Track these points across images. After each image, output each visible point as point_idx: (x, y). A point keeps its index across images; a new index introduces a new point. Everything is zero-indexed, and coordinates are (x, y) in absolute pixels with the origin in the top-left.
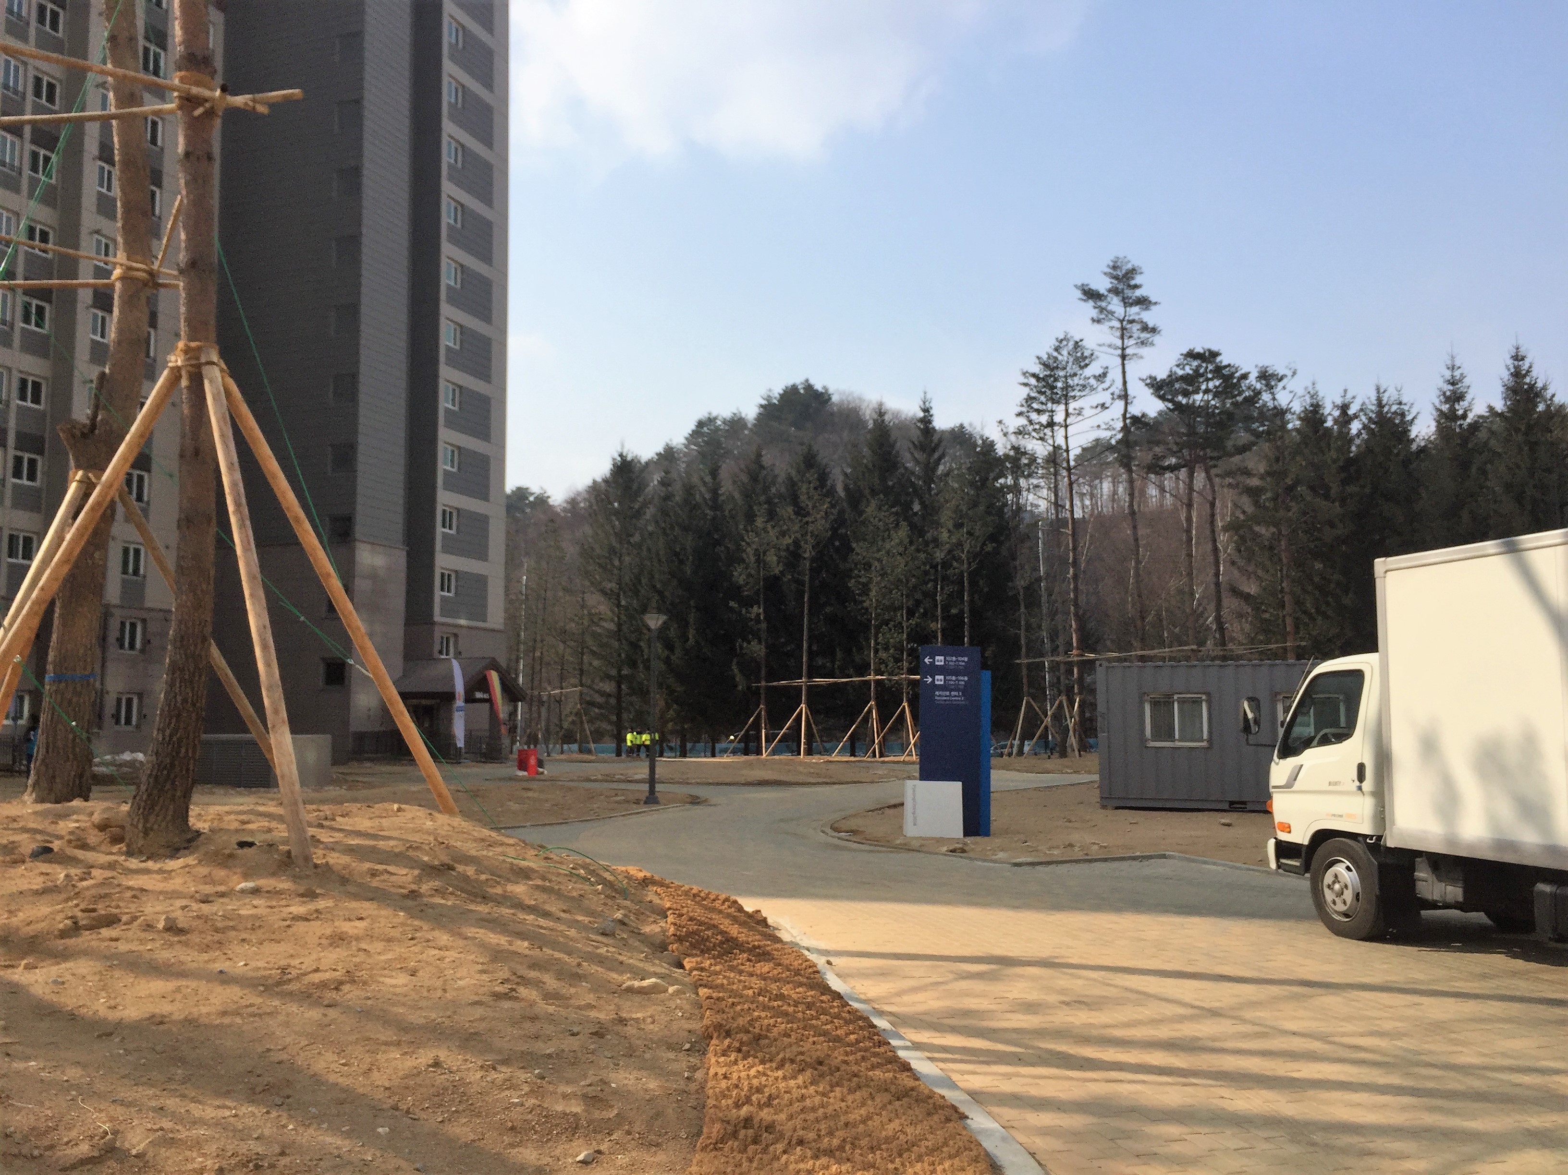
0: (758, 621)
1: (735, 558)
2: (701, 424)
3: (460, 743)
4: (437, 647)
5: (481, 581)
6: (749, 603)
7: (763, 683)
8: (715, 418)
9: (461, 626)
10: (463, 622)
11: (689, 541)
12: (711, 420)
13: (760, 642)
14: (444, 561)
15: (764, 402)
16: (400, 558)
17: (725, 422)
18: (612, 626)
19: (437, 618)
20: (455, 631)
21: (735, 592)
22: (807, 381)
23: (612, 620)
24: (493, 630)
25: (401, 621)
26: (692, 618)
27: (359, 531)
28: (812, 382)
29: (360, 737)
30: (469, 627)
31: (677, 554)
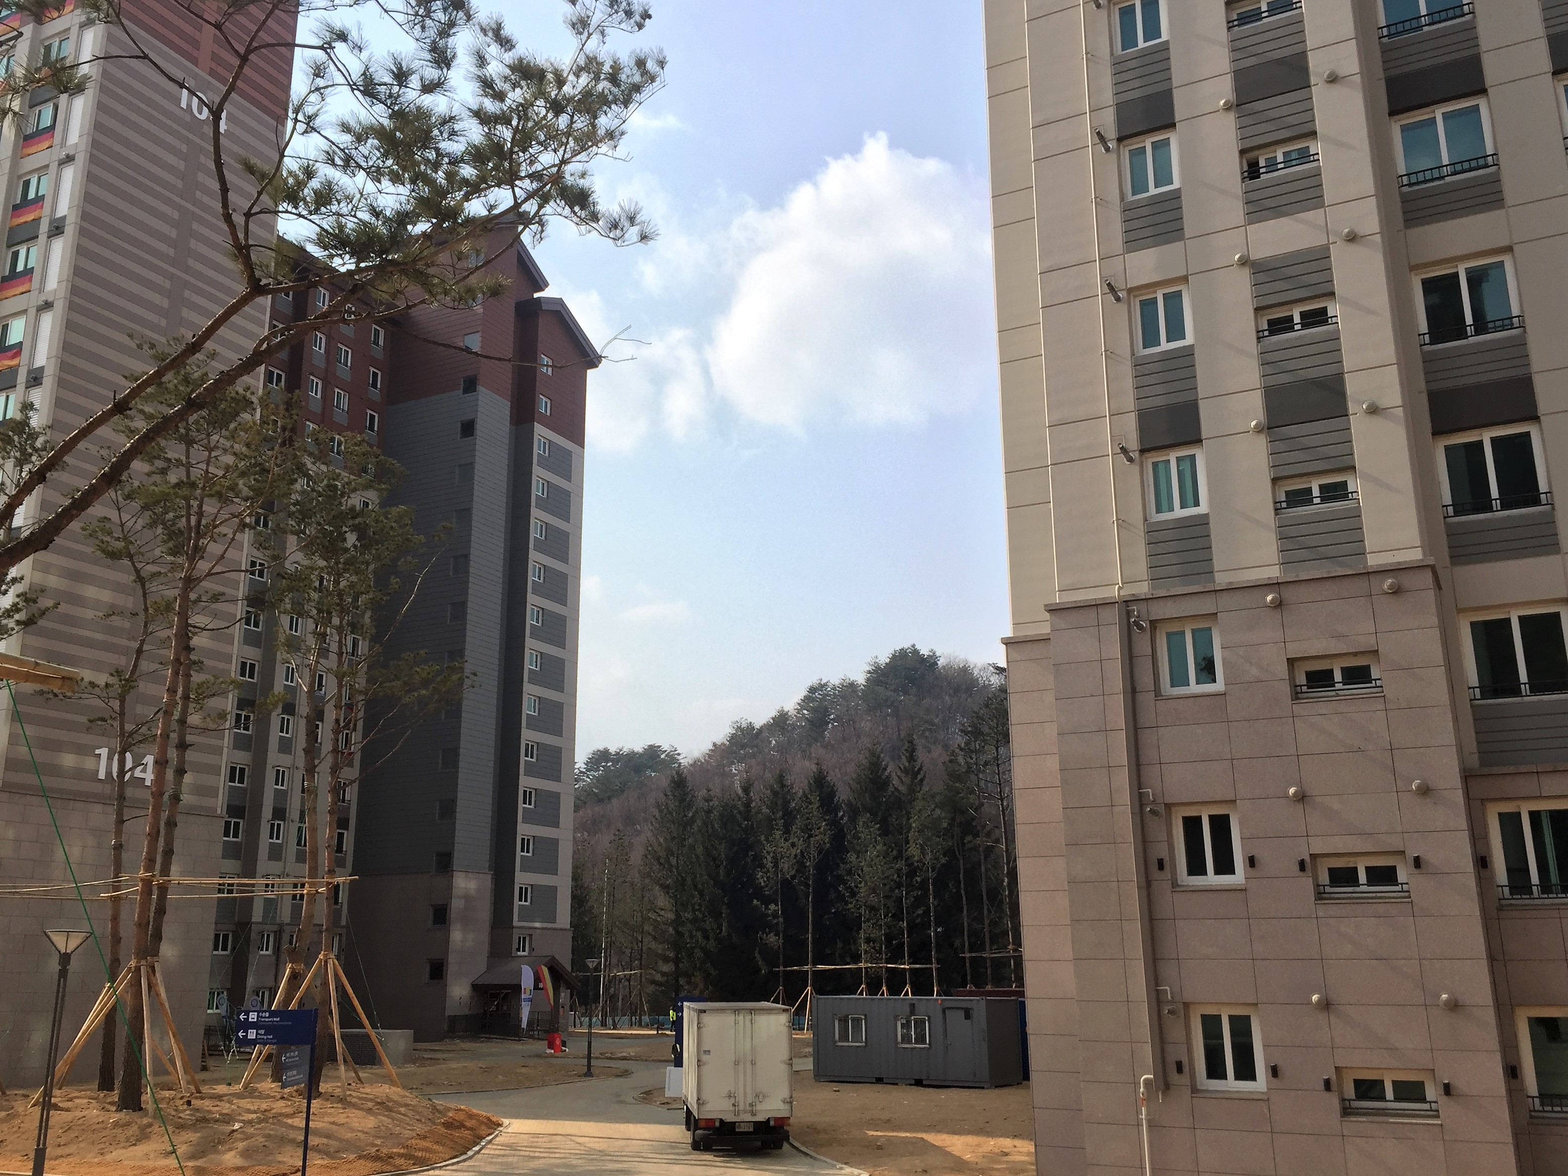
0: (775, 915)
1: (758, 862)
2: (812, 690)
3: (524, 1024)
4: (515, 946)
5: (552, 891)
6: (767, 901)
7: (782, 968)
8: (826, 685)
9: (536, 928)
10: (537, 925)
11: (722, 849)
12: (822, 686)
13: (777, 935)
14: (522, 878)
15: (869, 668)
16: (487, 880)
17: (834, 688)
18: (671, 916)
19: (516, 922)
20: (531, 932)
21: (759, 893)
22: (913, 646)
23: (671, 910)
24: (561, 929)
25: (487, 926)
26: (725, 911)
27: (456, 862)
28: (918, 647)
29: (453, 1019)
30: (543, 929)
31: (714, 859)
